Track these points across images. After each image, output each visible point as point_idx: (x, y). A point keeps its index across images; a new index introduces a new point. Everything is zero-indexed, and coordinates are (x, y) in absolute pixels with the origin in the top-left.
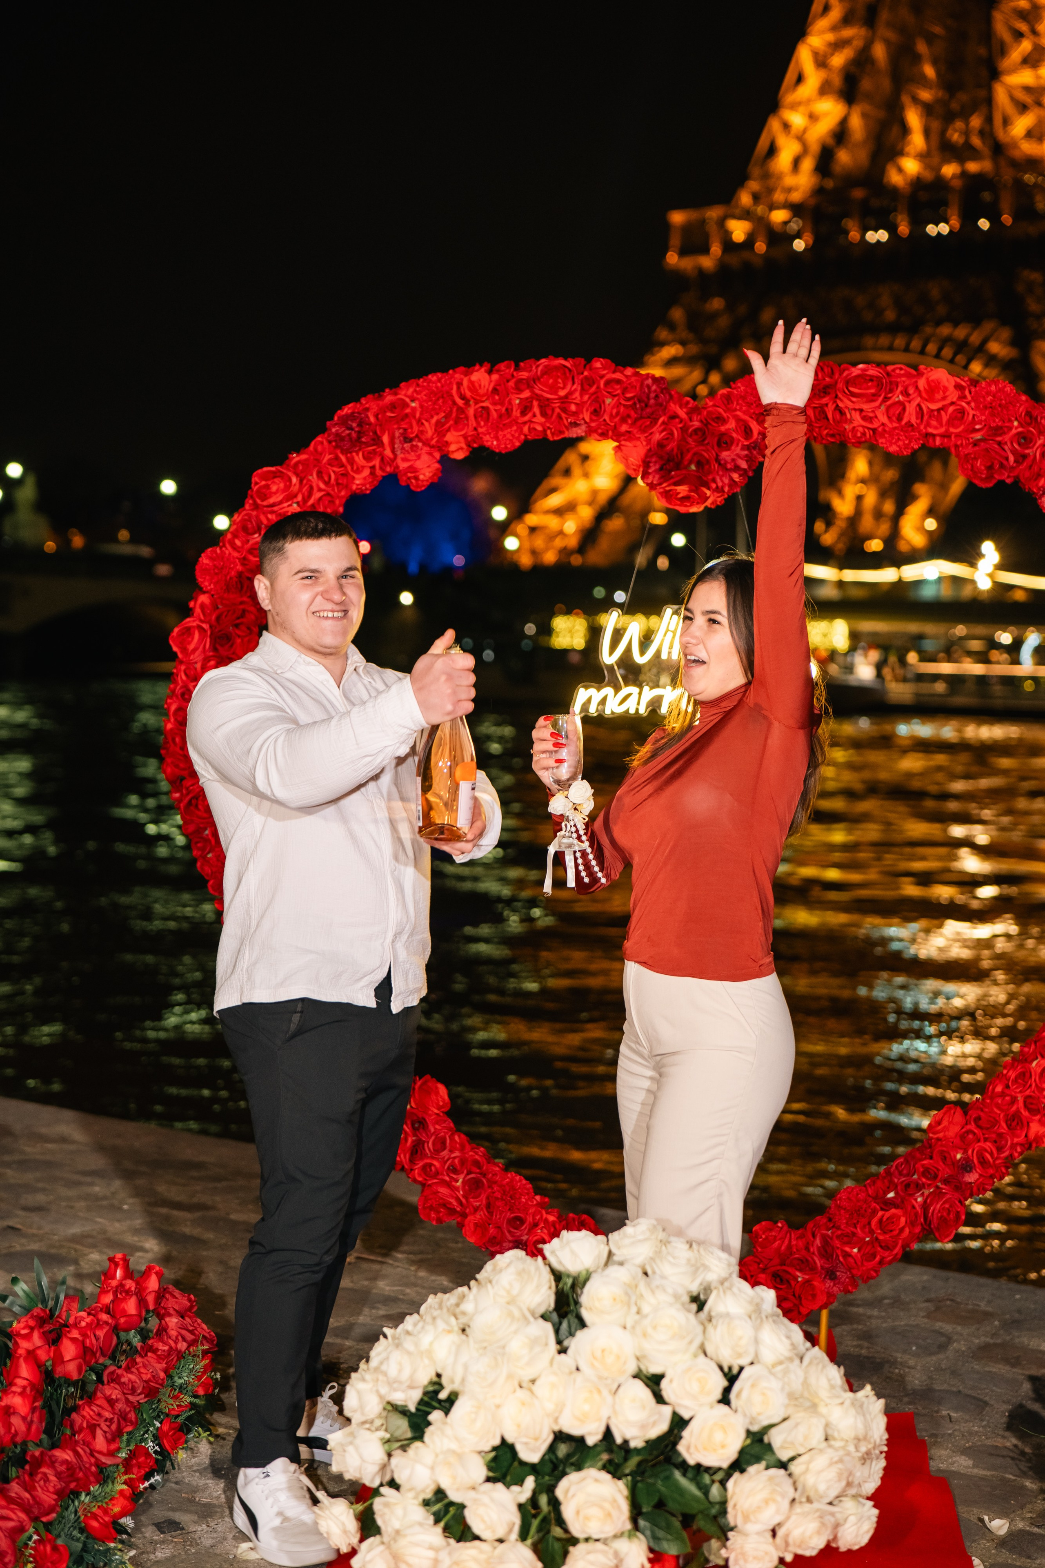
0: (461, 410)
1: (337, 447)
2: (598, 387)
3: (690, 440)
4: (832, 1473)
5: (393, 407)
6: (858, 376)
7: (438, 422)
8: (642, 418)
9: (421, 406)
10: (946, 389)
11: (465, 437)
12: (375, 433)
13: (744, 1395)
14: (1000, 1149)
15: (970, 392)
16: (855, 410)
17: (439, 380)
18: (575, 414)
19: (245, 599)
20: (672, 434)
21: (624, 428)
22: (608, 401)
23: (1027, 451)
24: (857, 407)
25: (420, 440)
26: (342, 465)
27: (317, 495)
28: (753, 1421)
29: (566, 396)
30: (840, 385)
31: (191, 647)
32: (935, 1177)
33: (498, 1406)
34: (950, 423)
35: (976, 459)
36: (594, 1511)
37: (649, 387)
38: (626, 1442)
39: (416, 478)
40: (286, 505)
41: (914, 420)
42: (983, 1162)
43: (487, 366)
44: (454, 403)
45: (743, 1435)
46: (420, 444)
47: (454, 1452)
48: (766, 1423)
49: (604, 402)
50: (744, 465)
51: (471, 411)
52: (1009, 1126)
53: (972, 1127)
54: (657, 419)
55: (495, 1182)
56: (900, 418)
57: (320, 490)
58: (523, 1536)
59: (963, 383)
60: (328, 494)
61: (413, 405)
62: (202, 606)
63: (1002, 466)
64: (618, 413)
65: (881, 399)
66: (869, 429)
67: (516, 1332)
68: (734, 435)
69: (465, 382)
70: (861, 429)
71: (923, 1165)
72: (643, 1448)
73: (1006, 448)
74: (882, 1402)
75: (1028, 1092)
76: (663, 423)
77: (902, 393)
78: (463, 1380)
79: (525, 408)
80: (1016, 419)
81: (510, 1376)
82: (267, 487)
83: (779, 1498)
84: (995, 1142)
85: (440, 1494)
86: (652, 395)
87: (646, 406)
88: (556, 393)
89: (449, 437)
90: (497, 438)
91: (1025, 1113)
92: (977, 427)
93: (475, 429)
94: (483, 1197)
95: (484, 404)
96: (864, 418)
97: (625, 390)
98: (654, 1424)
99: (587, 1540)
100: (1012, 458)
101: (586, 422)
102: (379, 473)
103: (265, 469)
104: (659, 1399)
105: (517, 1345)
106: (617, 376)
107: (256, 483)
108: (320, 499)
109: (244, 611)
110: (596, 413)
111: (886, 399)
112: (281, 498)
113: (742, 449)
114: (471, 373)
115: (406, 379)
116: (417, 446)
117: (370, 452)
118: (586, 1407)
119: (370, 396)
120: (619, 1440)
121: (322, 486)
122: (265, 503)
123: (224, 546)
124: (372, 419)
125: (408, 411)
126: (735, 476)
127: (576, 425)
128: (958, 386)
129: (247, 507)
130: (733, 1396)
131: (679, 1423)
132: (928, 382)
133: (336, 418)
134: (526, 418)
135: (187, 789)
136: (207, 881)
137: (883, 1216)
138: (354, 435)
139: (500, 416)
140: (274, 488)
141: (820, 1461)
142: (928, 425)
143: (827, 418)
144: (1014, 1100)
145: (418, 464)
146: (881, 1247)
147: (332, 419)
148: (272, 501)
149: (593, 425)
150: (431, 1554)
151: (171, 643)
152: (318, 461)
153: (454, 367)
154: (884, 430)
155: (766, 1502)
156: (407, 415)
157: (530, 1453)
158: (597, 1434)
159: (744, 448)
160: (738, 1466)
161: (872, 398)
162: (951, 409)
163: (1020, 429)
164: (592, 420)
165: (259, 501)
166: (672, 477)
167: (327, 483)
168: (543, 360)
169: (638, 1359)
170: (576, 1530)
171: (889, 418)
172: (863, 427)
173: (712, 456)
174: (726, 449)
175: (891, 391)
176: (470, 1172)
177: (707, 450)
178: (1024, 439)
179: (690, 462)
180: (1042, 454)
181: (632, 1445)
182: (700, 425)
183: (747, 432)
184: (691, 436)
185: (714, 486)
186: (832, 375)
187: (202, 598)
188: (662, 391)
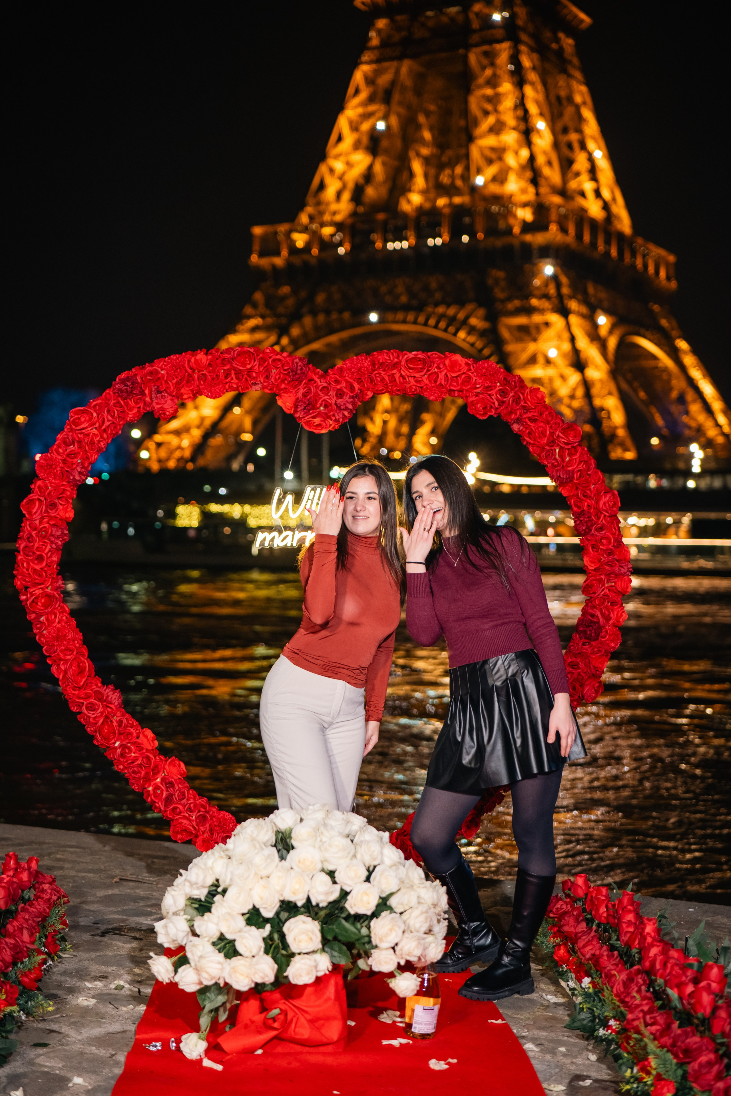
0: (190, 376)
1: (119, 396)
2: (268, 363)
3: (320, 393)
4: (422, 918)
5: (151, 373)
6: (413, 358)
7: (177, 383)
8: (293, 380)
9: (167, 373)
10: (460, 365)
11: (192, 391)
12: (141, 388)
13: (377, 879)
15: (473, 367)
16: (411, 376)
17: (177, 358)
18: (255, 378)
19: (64, 483)
20: (310, 389)
21: (283, 386)
22: (274, 371)
23: (505, 399)
25: (167, 392)
26: (121, 406)
27: (107, 423)
28: (382, 891)
29: (251, 368)
30: (403, 363)
31: (34, 511)
33: (250, 890)
34: (463, 383)
35: (477, 403)
36: (303, 937)
37: (297, 363)
38: (317, 905)
39: (165, 414)
40: (89, 429)
41: (443, 382)
43: (205, 350)
44: (186, 371)
45: (378, 898)
46: (166, 395)
47: (229, 914)
48: (388, 893)
49: (271, 371)
50: (350, 407)
51: (196, 376)
54: (302, 381)
55: (214, 817)
56: (436, 382)
57: (109, 420)
58: (266, 952)
59: (470, 362)
60: (113, 423)
61: (162, 372)
62: (39, 487)
63: (491, 407)
64: (279, 378)
65: (425, 371)
66: (419, 387)
67: (257, 854)
68: (345, 390)
69: (193, 360)
70: (414, 387)
72: (327, 907)
73: (493, 397)
74: (445, 888)
76: (305, 383)
77: (436, 367)
78: (231, 879)
79: (227, 375)
80: (499, 382)
81: (256, 874)
82: (79, 419)
83: (397, 929)
85: (222, 937)
86: (299, 368)
87: (296, 374)
88: (245, 367)
89: (183, 391)
90: (210, 392)
92: (478, 386)
93: (198, 386)
94: (207, 826)
95: (203, 372)
96: (416, 381)
97: (283, 366)
98: (332, 892)
99: (299, 954)
100: (496, 403)
101: (261, 383)
102: (143, 411)
103: (77, 408)
104: (335, 882)
105: (258, 860)
106: (278, 357)
108: (109, 426)
109: (64, 490)
110: (267, 377)
111: (428, 370)
112: (87, 425)
114: (196, 355)
115: (158, 358)
116: (164, 396)
117: (138, 399)
118: (297, 886)
119: (137, 367)
120: (314, 903)
121: (110, 418)
122: (78, 428)
123: (53, 452)
125: (159, 376)
126: (346, 413)
127: (255, 384)
128: (467, 364)
129: (66, 430)
130: (371, 879)
131: (344, 894)
132: (450, 361)
133: (117, 380)
134: (227, 380)
135: (31, 593)
136: (43, 647)
138: (129, 389)
139: (213, 379)
140: (83, 419)
141: (416, 913)
142: (451, 385)
143: (395, 380)
145: (166, 406)
147: (115, 380)
148: (82, 426)
149: (265, 384)
150: (219, 966)
151: (22, 508)
152: (107, 405)
153: (186, 351)
154: (427, 388)
155: (391, 930)
156: (159, 378)
157: (269, 913)
158: (303, 900)
159: (350, 397)
160: (375, 915)
161: (421, 370)
162: (463, 376)
163: (501, 387)
164: (265, 382)
165: (73, 427)
166: (311, 414)
167: (113, 417)
169: (322, 862)
170: (294, 948)
171: (430, 381)
172: (416, 386)
173: (333, 402)
174: (341, 398)
175: (430, 366)
176: (199, 811)
177: (330, 399)
178: (503, 393)
179: (321, 405)
180: (513, 401)
181: (321, 905)
182: (326, 385)
183: (352, 388)
184: (321, 390)
185: (334, 418)
186: (398, 357)
187: (39, 483)
188: (304, 366)
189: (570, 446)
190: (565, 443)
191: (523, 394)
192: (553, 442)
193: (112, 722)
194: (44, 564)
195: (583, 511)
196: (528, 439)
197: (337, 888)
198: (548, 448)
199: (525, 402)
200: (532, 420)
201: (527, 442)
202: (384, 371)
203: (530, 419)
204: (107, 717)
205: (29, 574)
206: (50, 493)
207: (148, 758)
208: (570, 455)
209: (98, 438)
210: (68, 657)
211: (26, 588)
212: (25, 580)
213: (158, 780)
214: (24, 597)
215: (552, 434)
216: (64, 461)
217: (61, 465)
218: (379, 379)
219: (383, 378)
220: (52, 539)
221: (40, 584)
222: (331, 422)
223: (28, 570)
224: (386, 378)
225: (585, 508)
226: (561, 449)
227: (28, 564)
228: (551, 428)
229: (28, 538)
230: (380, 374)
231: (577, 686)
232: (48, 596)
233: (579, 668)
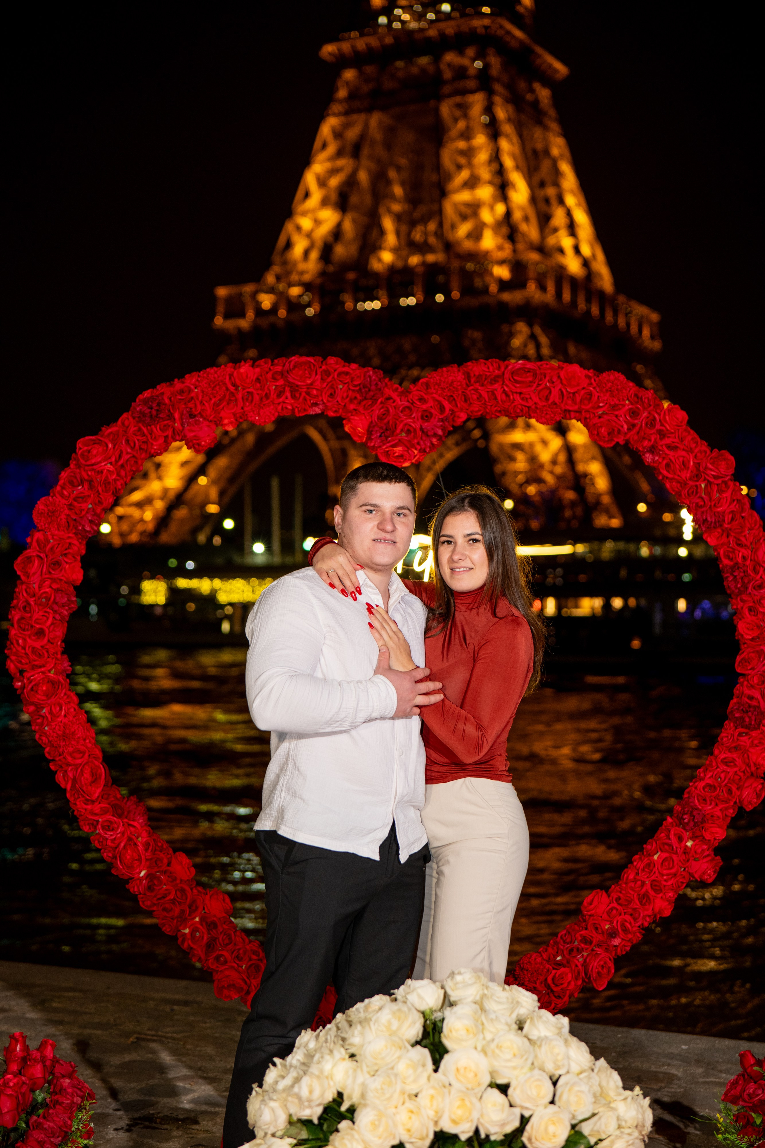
0: (232, 394)
1: (140, 421)
2: (333, 378)
3: (401, 415)
5: (182, 392)
6: (520, 369)
7: (215, 403)
8: (366, 399)
9: (203, 392)
10: (579, 378)
11: (234, 414)
12: (169, 411)
13: (564, 1096)
14: (635, 919)
15: (595, 380)
16: (516, 393)
17: (216, 372)
18: (316, 397)
19: (70, 535)
20: (388, 411)
21: (352, 407)
22: (340, 387)
23: (636, 421)
24: (519, 391)
25: (202, 416)
26: (144, 435)
27: (125, 457)
28: (572, 1117)
29: (311, 384)
30: (507, 375)
31: (32, 571)
32: (591, 943)
34: (581, 402)
35: (601, 427)
37: (370, 377)
38: (488, 1137)
39: (199, 444)
40: (103, 464)
41: (557, 400)
42: (625, 930)
43: (250, 362)
44: (227, 389)
45: (568, 1127)
46: (201, 420)
48: (580, 1118)
49: (337, 387)
50: (440, 433)
51: (239, 396)
52: (641, 902)
53: (615, 905)
54: (377, 400)
56: (547, 399)
57: (128, 453)
59: (590, 374)
60: (134, 456)
61: (196, 390)
62: (38, 541)
63: (619, 432)
64: (347, 397)
65: (535, 385)
66: (525, 406)
67: (399, 1058)
68: (433, 411)
69: (235, 373)
70: (520, 407)
71: (581, 935)
73: (621, 419)
75: (653, 878)
76: (381, 403)
77: (549, 381)
79: (280, 392)
80: (628, 399)
82: (89, 451)
84: (631, 915)
86: (374, 383)
87: (369, 390)
88: (303, 381)
89: (223, 414)
90: (259, 415)
91: (652, 893)
92: (601, 405)
93: (242, 408)
95: (249, 390)
96: (523, 399)
97: (352, 380)
98: (509, 1122)
100: (625, 427)
101: (324, 403)
103: (87, 438)
104: (511, 1103)
105: (403, 1067)
106: (346, 369)
107: (80, 449)
108: (127, 460)
109: (70, 544)
110: (332, 396)
111: (539, 385)
112: (100, 459)
113: (438, 421)
114: (240, 367)
115: (190, 372)
116: (199, 421)
117: (165, 426)
118: (460, 1112)
119: (164, 384)
120: (483, 1136)
121: (129, 450)
122: (88, 463)
123: (55, 495)
124: (167, 401)
125: (193, 395)
126: (434, 440)
127: (316, 404)
128: (587, 376)
129: (72, 466)
131: (524, 1120)
132: (567, 373)
133: (137, 400)
134: (281, 400)
135: (28, 679)
136: (44, 748)
137: (556, 974)
138: (154, 412)
139: (261, 399)
140: (95, 452)
142: (566, 404)
143: (496, 398)
144: (643, 883)
145: (201, 434)
146: (555, 996)
147: (135, 401)
148: (93, 461)
149: (329, 404)
151: (16, 568)
152: (126, 432)
153: (226, 363)
154: (536, 408)
156: (192, 398)
158: (468, 1132)
161: (529, 385)
162: (583, 392)
163: (631, 406)
164: (328, 401)
165: (82, 462)
166: (389, 442)
167: (133, 448)
168: (293, 358)
171: (540, 399)
172: (522, 405)
173: (417, 426)
174: (427, 421)
175: (541, 380)
176: (250, 960)
177: (414, 422)
178: (634, 413)
179: (402, 431)
180: (646, 424)
181: (492, 1138)
182: (407, 404)
183: (442, 409)
184: (402, 412)
185: (419, 447)
186: (499, 368)
187: (38, 535)
188: (380, 380)
189: (719, 481)
190: (715, 477)
191: (659, 415)
192: (697, 476)
193: (135, 844)
194: (46, 640)
195: (737, 563)
196: (665, 472)
197: (517, 1112)
198: (691, 483)
199: (662, 425)
200: (671, 447)
201: (664, 476)
202: (482, 385)
203: (669, 447)
204: (130, 839)
205: (26, 654)
206: (52, 549)
207: (183, 891)
208: (720, 491)
209: (114, 477)
210: (79, 761)
211: (21, 672)
212: (20, 662)
213: (197, 919)
214: (20, 684)
215: (697, 465)
216: (70, 507)
217: (67, 512)
218: (475, 397)
219: (481, 395)
220: (56, 607)
221: (40, 667)
222: (416, 452)
223: (24, 648)
224: (485, 395)
225: (740, 560)
226: (709, 484)
227: (24, 640)
228: (696, 457)
229: (24, 608)
230: (476, 390)
231: (734, 788)
232: (52, 682)
233: (736, 765)
